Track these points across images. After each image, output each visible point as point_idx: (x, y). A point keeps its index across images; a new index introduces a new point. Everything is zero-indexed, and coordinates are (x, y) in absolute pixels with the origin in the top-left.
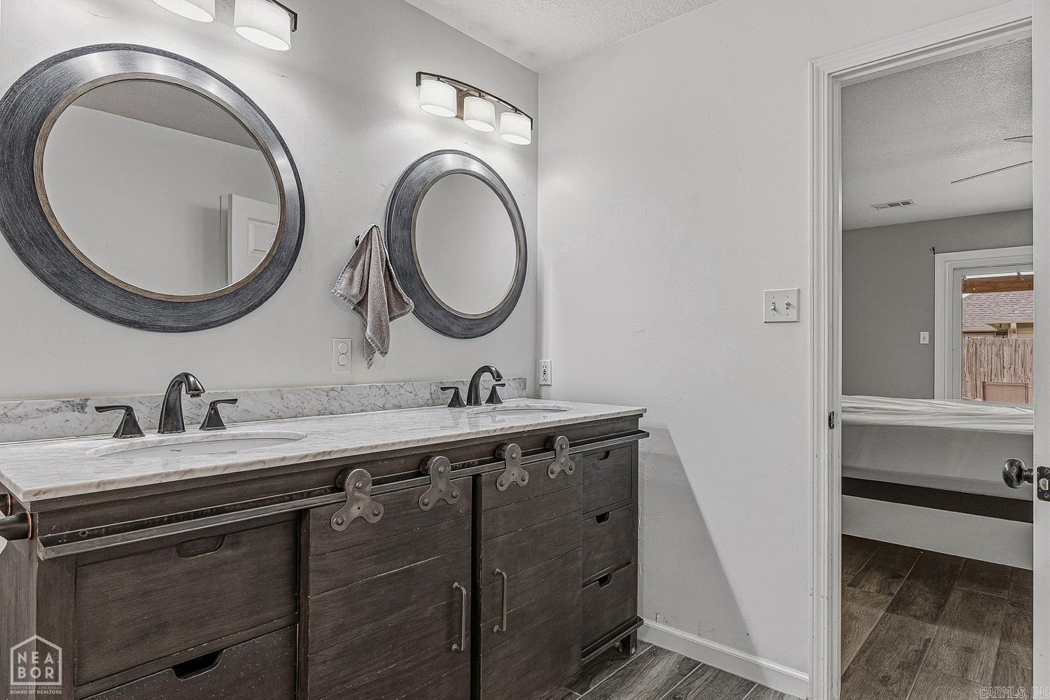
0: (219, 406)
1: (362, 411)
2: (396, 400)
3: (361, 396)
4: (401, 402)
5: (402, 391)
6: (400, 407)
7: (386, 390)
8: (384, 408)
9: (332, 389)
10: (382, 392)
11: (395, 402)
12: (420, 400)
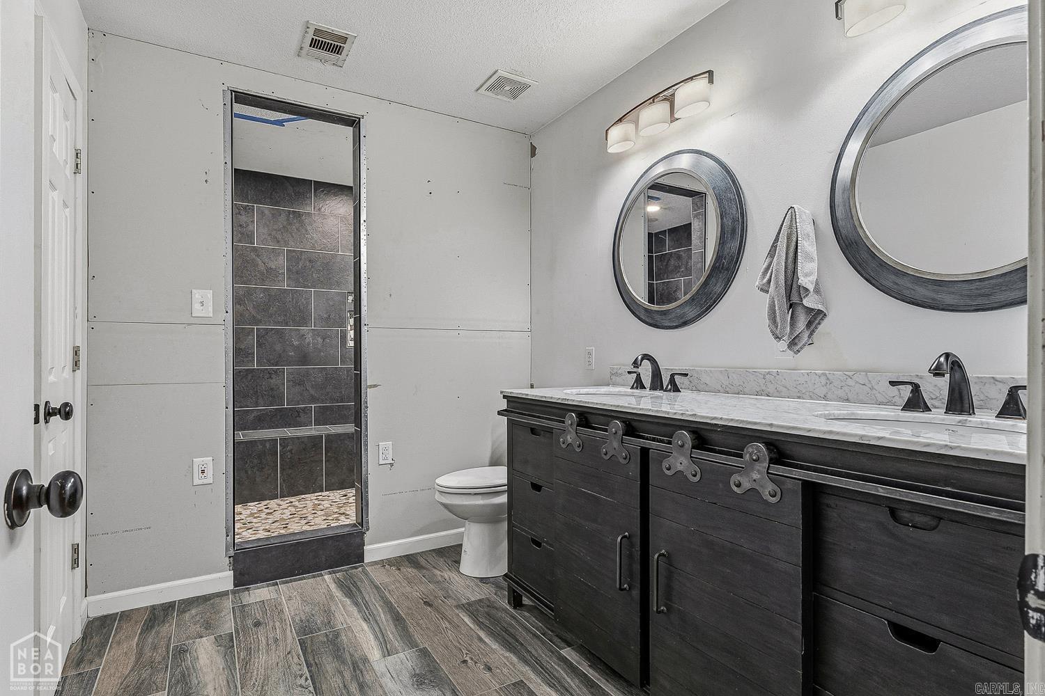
0: (676, 377)
1: (799, 398)
2: (842, 390)
3: (798, 383)
4: (849, 395)
5: (850, 382)
6: (848, 400)
7: (828, 379)
8: (825, 398)
9: (769, 373)
10: (823, 380)
11: (841, 393)
12: (878, 395)
